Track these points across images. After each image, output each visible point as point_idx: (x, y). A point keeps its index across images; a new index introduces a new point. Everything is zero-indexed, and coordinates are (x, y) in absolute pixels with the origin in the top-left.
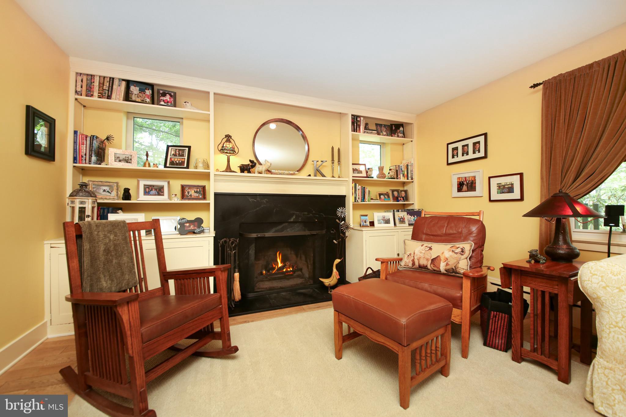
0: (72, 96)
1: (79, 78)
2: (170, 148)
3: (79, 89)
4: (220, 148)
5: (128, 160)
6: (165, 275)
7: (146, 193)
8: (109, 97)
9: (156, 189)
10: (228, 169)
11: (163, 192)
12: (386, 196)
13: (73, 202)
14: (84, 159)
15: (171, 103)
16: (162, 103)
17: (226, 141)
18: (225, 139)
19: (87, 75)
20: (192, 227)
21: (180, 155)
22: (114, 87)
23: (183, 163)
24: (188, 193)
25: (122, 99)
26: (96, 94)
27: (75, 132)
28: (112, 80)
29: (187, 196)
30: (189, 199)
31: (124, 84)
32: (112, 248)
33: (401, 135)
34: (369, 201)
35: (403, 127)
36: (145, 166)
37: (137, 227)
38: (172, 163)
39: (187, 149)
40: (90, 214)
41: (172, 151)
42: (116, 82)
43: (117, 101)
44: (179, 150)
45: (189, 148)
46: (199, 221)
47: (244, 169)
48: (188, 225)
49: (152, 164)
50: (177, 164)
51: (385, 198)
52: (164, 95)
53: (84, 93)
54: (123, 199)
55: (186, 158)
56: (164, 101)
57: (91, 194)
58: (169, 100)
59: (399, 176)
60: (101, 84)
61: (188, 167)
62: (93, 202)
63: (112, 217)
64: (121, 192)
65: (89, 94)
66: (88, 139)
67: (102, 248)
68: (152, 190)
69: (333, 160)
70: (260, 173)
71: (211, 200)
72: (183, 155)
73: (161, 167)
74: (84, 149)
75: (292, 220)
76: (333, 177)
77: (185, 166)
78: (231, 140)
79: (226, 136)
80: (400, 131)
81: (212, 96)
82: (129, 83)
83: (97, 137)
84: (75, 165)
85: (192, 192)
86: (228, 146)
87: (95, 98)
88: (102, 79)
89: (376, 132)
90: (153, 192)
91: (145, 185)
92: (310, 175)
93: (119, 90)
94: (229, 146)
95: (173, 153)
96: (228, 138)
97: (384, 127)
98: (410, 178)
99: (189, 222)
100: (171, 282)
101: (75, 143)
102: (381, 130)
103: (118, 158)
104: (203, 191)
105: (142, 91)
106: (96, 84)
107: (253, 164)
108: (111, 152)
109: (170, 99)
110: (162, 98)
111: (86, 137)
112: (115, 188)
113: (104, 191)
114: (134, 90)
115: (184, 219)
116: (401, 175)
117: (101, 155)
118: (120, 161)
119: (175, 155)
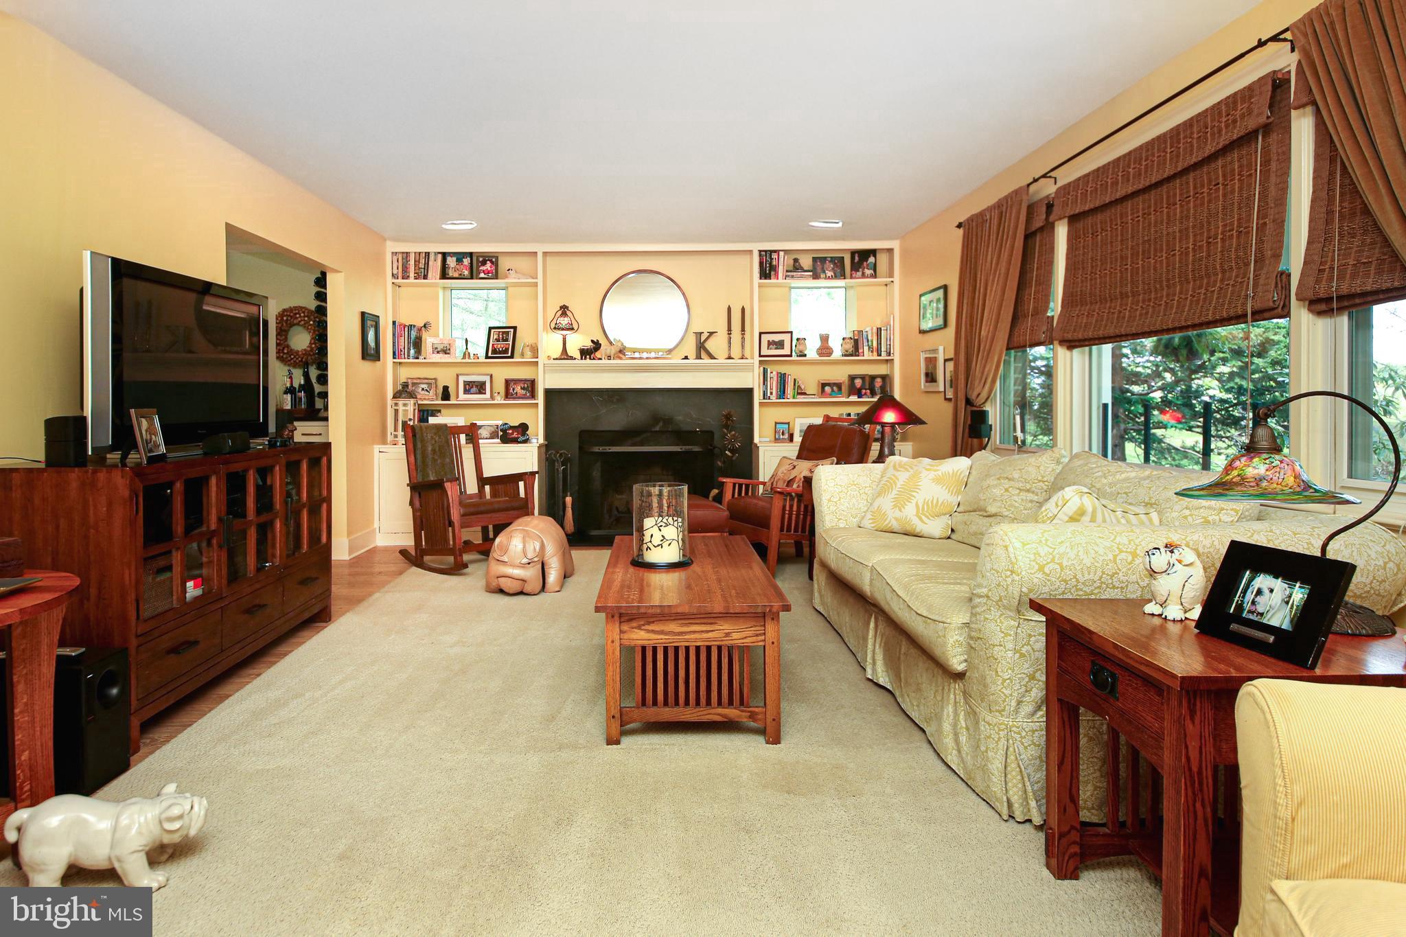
0: (389, 279)
1: (395, 258)
2: (493, 331)
3: (395, 272)
4: (553, 326)
5: (446, 351)
6: (482, 481)
7: (466, 391)
8: (425, 277)
9: (477, 386)
10: (565, 355)
11: (485, 390)
12: (835, 388)
13: (396, 404)
14: (402, 353)
15: (492, 273)
16: (482, 275)
17: (561, 316)
18: (560, 312)
19: (403, 253)
20: (515, 435)
21: (504, 340)
22: (431, 263)
23: (506, 351)
24: (514, 389)
25: (438, 277)
26: (412, 275)
27: (394, 323)
28: (428, 254)
29: (512, 395)
30: (514, 398)
31: (440, 256)
32: (437, 450)
33: (868, 272)
34: (794, 398)
35: (875, 256)
36: (464, 357)
37: (456, 430)
38: (494, 351)
39: (512, 330)
40: (412, 417)
41: (494, 336)
42: (432, 257)
43: (433, 281)
44: (503, 333)
45: (515, 328)
46: (523, 428)
47: (585, 353)
48: (510, 431)
49: (472, 355)
50: (500, 352)
51: (833, 390)
52: (484, 263)
53: (400, 275)
54: (443, 400)
55: (511, 343)
56: (484, 272)
57: (412, 395)
58: (489, 269)
59: (861, 351)
60: (417, 262)
61: (512, 357)
62: (415, 404)
63: (432, 420)
64: (440, 390)
65: (406, 277)
66: (406, 329)
67: (430, 449)
68: (472, 387)
69: (729, 329)
70: (609, 358)
71: (541, 399)
72: (507, 340)
73: (482, 359)
74: (403, 342)
75: (657, 428)
76: (730, 358)
77: (509, 355)
78: (568, 312)
79: (561, 308)
80: (868, 265)
81: (540, 256)
82: (444, 255)
83: (414, 326)
84: (395, 360)
85: (518, 389)
86: (562, 322)
87: (412, 280)
88: (418, 255)
89: (811, 273)
90: (474, 389)
91: (464, 382)
92: (686, 358)
93: (435, 266)
94: (564, 321)
95: (496, 337)
96: (564, 310)
97: (830, 262)
98: (883, 354)
99: (511, 427)
100: (487, 488)
101: (394, 335)
102: (823, 268)
103: (436, 348)
104: (531, 386)
105: (459, 261)
106: (412, 262)
107: (597, 345)
108: (429, 341)
109: (491, 267)
110: (482, 268)
111: (405, 326)
112: (434, 386)
113: (423, 389)
114: (451, 262)
115: (506, 424)
116: (866, 348)
117: (417, 344)
118: (438, 352)
119: (498, 340)
